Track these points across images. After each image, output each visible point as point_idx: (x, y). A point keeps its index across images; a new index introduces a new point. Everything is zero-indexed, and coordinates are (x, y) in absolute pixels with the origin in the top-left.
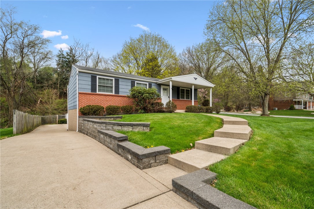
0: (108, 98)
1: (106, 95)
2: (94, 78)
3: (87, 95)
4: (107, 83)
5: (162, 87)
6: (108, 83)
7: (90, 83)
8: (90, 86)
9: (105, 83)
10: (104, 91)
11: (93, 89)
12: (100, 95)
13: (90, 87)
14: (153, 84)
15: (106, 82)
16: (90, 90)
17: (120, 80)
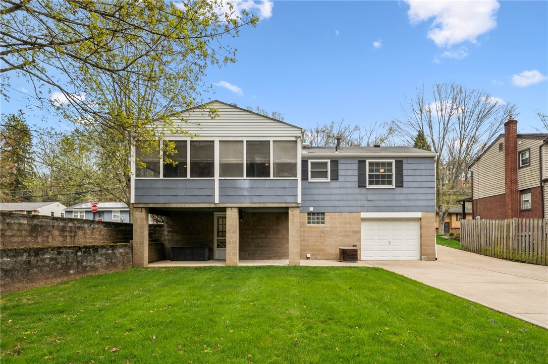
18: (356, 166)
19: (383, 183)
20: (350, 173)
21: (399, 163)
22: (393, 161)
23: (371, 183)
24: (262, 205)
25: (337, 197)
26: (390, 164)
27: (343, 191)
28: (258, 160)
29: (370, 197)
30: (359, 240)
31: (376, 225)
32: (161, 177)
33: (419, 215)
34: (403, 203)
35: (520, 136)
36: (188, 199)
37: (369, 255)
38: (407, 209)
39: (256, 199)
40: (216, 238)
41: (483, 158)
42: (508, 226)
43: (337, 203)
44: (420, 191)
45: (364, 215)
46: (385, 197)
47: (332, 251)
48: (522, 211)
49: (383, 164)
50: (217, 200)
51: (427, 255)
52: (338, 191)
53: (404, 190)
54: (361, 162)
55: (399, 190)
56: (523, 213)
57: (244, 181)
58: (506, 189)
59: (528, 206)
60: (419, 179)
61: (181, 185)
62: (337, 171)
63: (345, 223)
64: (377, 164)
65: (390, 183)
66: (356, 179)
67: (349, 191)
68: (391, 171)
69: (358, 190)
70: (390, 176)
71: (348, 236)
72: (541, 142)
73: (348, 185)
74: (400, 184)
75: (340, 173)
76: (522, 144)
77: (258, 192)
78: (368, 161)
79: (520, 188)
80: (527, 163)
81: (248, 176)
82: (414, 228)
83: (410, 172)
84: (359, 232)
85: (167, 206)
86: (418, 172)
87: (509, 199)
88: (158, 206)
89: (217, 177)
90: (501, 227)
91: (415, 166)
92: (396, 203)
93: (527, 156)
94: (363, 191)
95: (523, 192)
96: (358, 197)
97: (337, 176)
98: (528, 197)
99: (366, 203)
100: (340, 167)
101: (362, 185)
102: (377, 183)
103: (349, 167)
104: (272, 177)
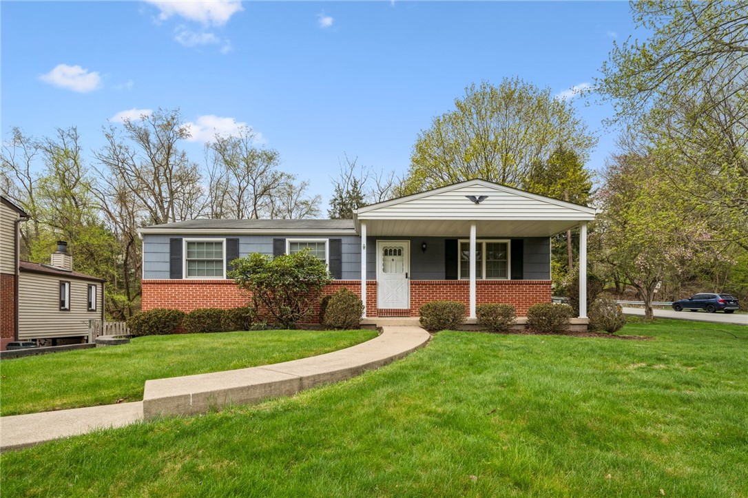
0: (207, 290)
1: (202, 284)
2: (175, 243)
3: (159, 286)
4: (198, 253)
5: (380, 246)
6: (212, 253)
7: (167, 257)
8: (168, 264)
9: (203, 253)
10: (200, 273)
11: (175, 271)
12: (189, 284)
13: (167, 267)
14: (344, 240)
15: (204, 249)
16: (168, 274)
17: (242, 240)
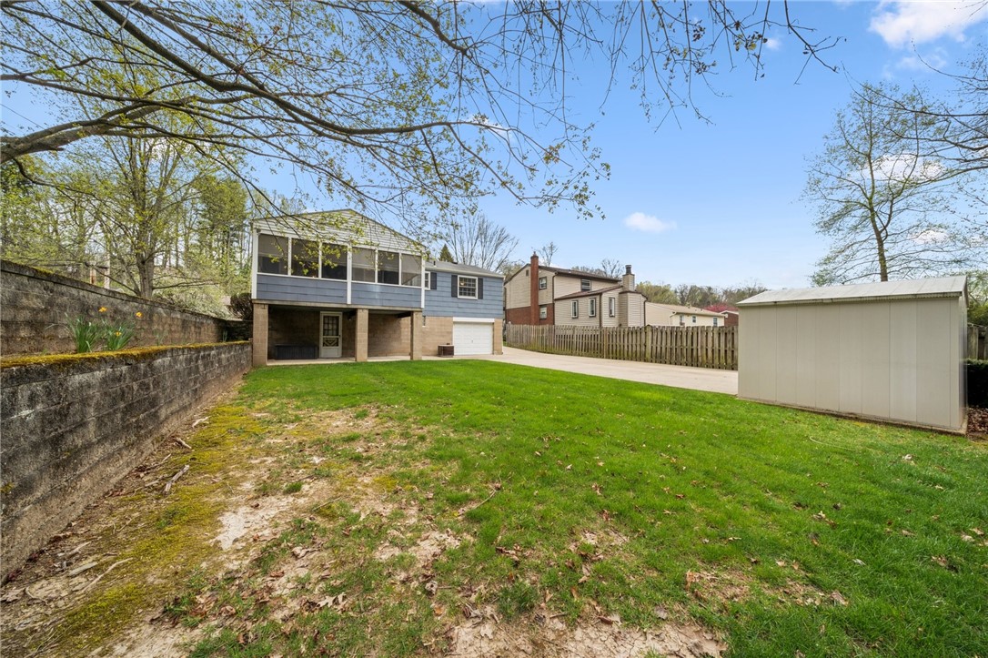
18: (450, 280)
19: (469, 295)
20: (445, 284)
21: (481, 280)
22: (477, 278)
23: (461, 294)
24: (391, 309)
25: (436, 304)
26: (474, 280)
27: (440, 299)
28: (388, 268)
29: (460, 305)
30: (452, 340)
31: (463, 327)
32: (289, 275)
33: (492, 320)
34: (482, 311)
35: (540, 267)
36: (319, 299)
37: (460, 353)
38: (485, 316)
39: (386, 303)
40: (322, 337)
41: (514, 279)
42: (543, 330)
43: (435, 309)
44: (494, 302)
45: (455, 319)
46: (470, 306)
47: (431, 349)
48: (541, 319)
49: (470, 280)
50: (349, 302)
51: (496, 350)
52: (436, 299)
53: (483, 301)
54: (454, 277)
55: (480, 300)
56: (540, 321)
57: (376, 285)
58: (532, 303)
59: (544, 316)
60: (493, 293)
61: (311, 285)
62: (436, 281)
63: (441, 325)
64: (465, 279)
65: (474, 295)
66: (450, 290)
67: (445, 299)
68: (474, 285)
69: (451, 299)
70: (474, 290)
71: (443, 336)
72: (554, 274)
73: (444, 294)
74: (481, 297)
75: (438, 284)
76: (542, 273)
77: (388, 297)
78: (459, 276)
79: (540, 303)
80: (544, 287)
81: (379, 281)
82: (489, 330)
83: (488, 288)
84: (451, 333)
85: (295, 304)
86: (493, 289)
87: (533, 311)
88: (285, 303)
89: (349, 280)
90: (537, 331)
91: (492, 284)
92: (478, 311)
93: (544, 282)
94: (455, 299)
95: (542, 306)
96: (451, 304)
97: (436, 286)
98: (544, 310)
99: (457, 310)
100: (438, 279)
101: (454, 295)
102: (465, 294)
103: (444, 279)
104: (400, 285)
